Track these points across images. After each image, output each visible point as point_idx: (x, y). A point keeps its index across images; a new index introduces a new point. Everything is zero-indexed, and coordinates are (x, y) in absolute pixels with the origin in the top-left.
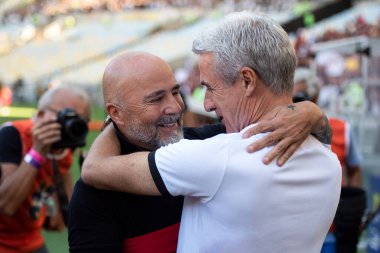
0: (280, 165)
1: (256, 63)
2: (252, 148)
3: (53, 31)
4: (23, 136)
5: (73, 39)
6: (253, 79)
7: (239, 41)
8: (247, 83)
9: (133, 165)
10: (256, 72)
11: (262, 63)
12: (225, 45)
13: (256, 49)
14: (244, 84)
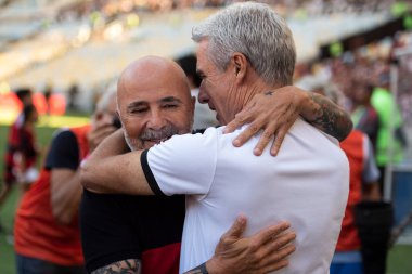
0: (274, 155)
1: (249, 49)
2: (238, 141)
3: (115, 31)
4: (80, 141)
5: (136, 41)
6: (243, 66)
7: (235, 26)
8: (238, 70)
9: (127, 164)
10: (247, 58)
11: (255, 51)
12: (221, 30)
13: (250, 36)
14: (235, 71)
